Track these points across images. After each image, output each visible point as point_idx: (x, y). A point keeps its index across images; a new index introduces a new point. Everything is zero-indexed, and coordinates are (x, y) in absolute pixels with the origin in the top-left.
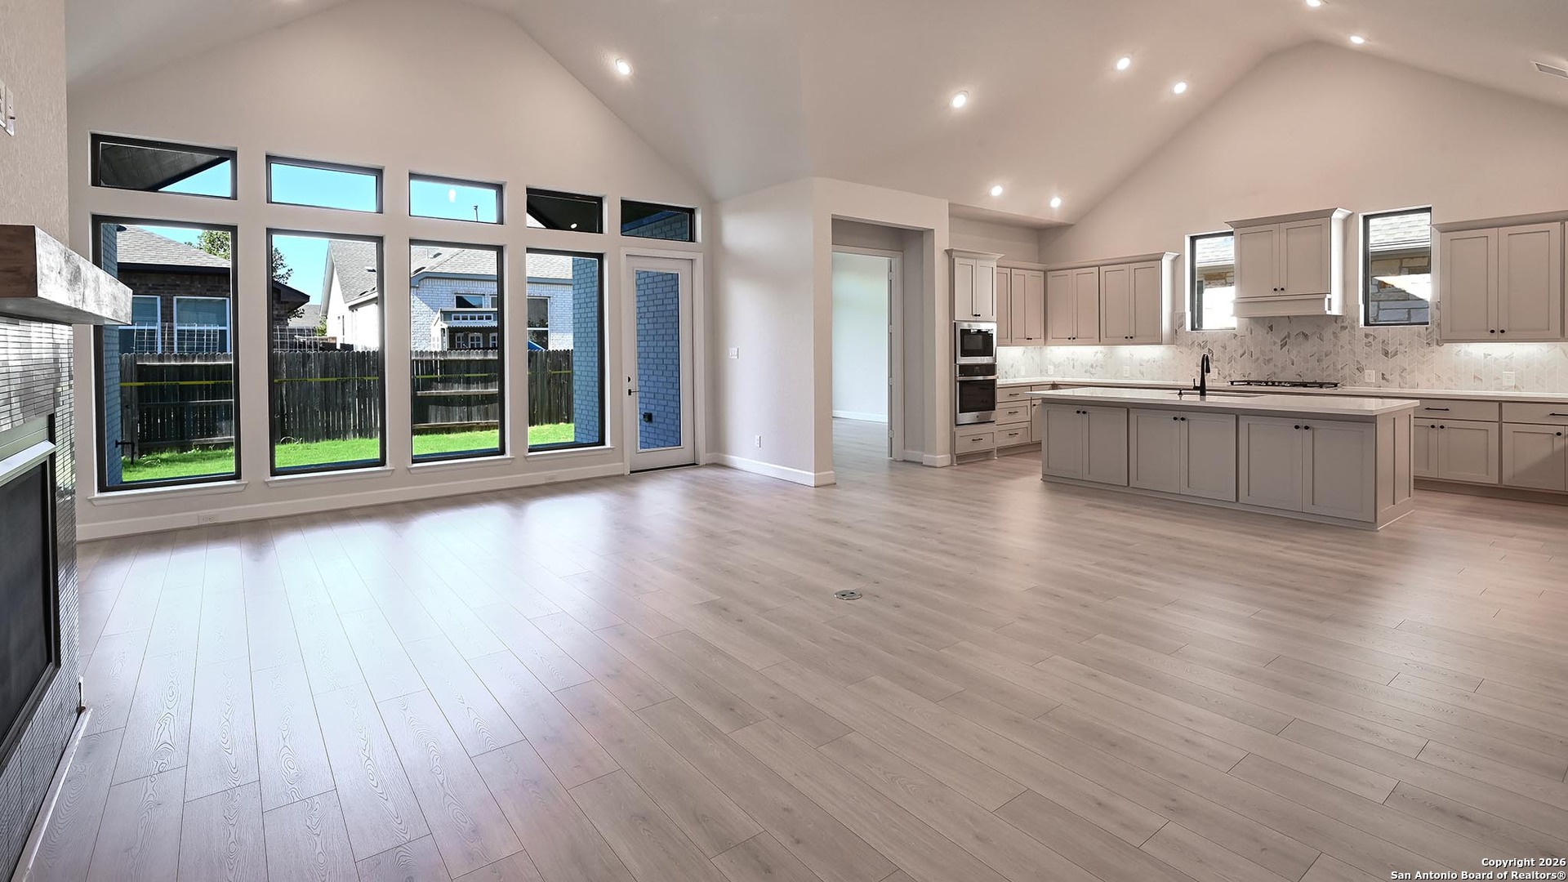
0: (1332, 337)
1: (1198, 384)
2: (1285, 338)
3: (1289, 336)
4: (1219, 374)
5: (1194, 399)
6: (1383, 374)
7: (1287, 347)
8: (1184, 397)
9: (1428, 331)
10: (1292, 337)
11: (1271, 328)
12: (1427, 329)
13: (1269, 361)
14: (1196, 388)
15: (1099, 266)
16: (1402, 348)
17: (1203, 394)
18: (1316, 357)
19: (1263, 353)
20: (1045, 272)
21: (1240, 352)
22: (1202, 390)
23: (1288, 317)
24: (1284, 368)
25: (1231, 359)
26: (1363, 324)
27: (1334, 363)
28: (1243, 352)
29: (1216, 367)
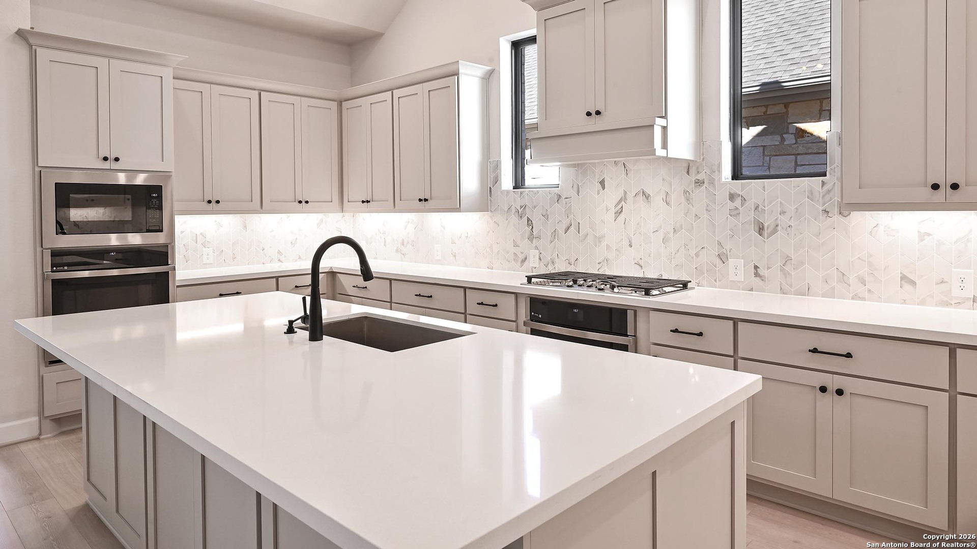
0: (684, 199)
2: (620, 201)
3: (624, 199)
4: (540, 259)
6: (756, 267)
7: (623, 216)
9: (826, 187)
10: (630, 195)
12: (823, 183)
15: (392, 90)
16: (784, 220)
18: (661, 234)
19: (593, 225)
20: (340, 103)
21: (565, 222)
25: (554, 234)
26: (730, 176)
28: (568, 224)
29: (536, 248)
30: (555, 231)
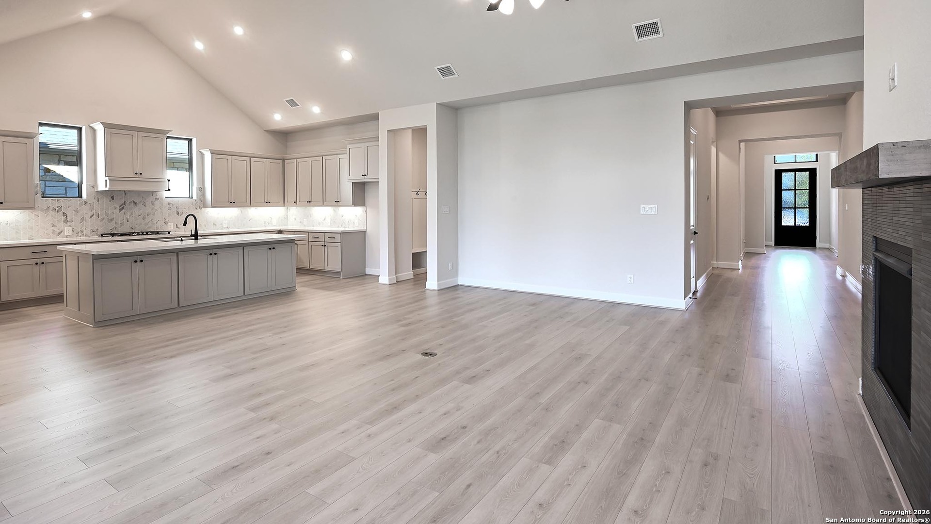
0: (151, 205)
1: (193, 233)
2: (122, 205)
3: (124, 203)
5: (190, 243)
6: (176, 225)
7: (124, 211)
8: (184, 243)
9: (196, 202)
10: (127, 203)
11: (112, 198)
12: (195, 200)
13: (112, 220)
14: (192, 236)
17: (196, 239)
18: (142, 216)
19: (107, 215)
21: (90, 213)
22: (196, 236)
23: (124, 191)
24: (122, 224)
25: (83, 219)
27: (152, 220)
28: (92, 214)
29: (70, 226)
30: (83, 218)
